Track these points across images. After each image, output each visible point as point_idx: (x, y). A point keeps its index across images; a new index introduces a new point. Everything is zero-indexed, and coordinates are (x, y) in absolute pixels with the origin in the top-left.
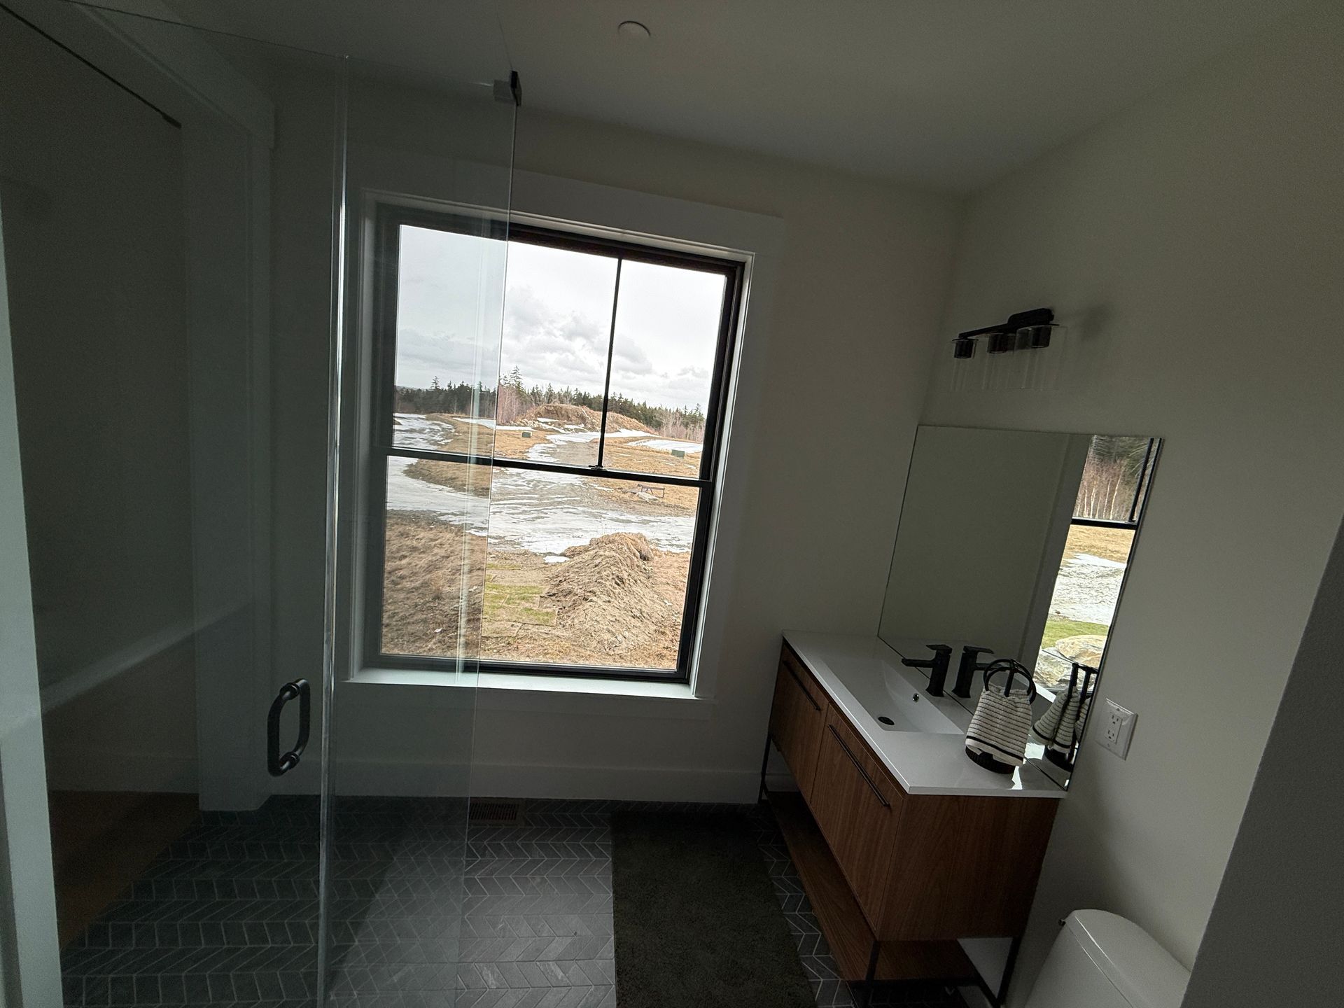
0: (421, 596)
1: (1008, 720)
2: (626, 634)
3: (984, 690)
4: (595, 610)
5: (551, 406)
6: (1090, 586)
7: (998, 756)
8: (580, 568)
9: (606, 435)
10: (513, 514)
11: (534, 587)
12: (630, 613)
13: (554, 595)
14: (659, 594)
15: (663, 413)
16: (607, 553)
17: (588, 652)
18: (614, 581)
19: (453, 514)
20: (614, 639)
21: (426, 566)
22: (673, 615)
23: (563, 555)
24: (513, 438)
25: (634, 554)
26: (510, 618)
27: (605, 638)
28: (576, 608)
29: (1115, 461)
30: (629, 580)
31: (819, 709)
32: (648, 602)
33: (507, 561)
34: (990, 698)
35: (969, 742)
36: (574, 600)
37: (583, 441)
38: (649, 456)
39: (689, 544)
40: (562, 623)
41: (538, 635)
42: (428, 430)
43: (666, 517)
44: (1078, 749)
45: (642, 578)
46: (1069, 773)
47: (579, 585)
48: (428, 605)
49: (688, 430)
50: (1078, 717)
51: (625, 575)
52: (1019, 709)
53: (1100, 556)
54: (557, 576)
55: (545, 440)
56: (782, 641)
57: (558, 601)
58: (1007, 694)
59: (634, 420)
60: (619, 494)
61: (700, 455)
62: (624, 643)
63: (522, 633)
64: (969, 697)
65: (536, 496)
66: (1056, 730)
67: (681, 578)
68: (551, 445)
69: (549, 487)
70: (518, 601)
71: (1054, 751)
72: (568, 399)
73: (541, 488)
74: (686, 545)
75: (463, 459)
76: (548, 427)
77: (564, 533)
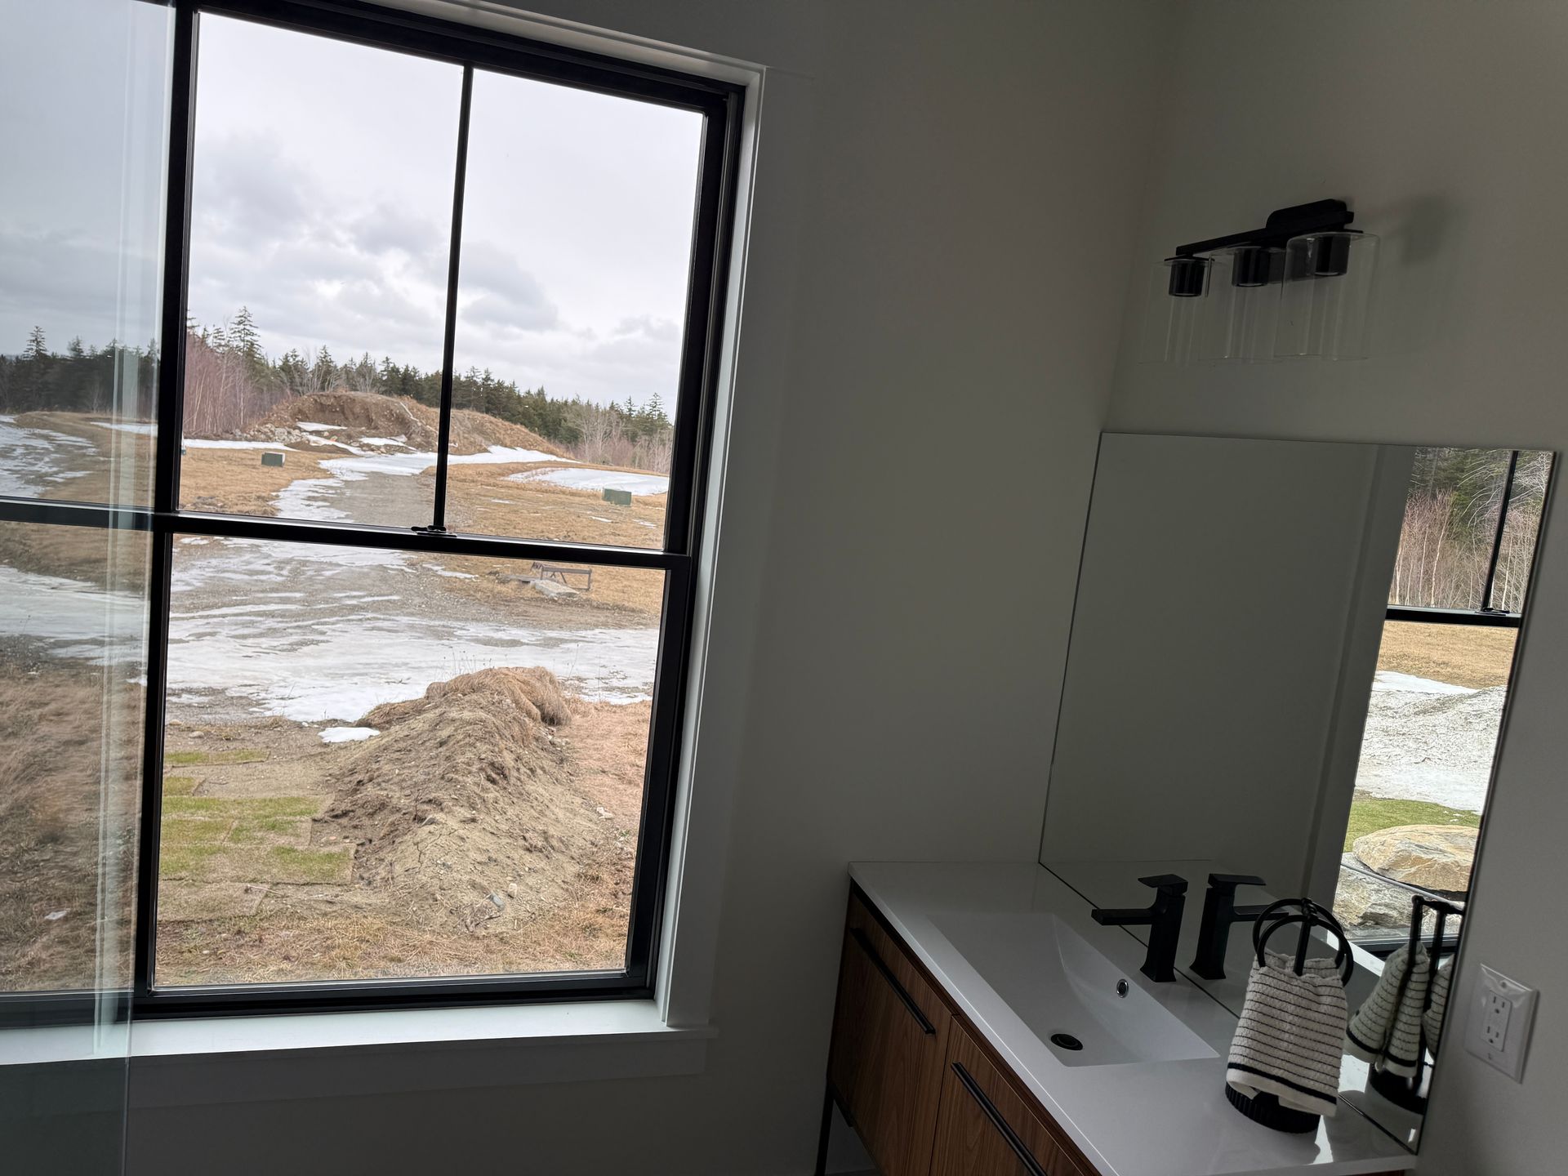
0: (9, 837)
1: (1305, 1023)
2: (514, 888)
3: (1255, 964)
4: (442, 841)
5: (328, 396)
6: (1405, 730)
7: (1288, 1098)
8: (404, 751)
9: (452, 459)
10: (244, 637)
11: (298, 800)
12: (522, 842)
13: (345, 814)
14: (585, 796)
15: (583, 411)
16: (467, 715)
17: (428, 937)
18: (483, 775)
19: (94, 642)
20: (485, 902)
21: (21, 767)
22: (616, 838)
23: (363, 723)
24: (240, 469)
25: (529, 714)
26: (241, 873)
27: (466, 900)
28: (398, 840)
29: (1434, 497)
30: (518, 770)
31: (931, 1031)
32: (561, 815)
33: (232, 745)
34: (1268, 980)
35: (1233, 1076)
36: (393, 824)
37: (406, 471)
38: (555, 503)
39: (646, 684)
40: (366, 875)
41: (310, 908)
42: (19, 451)
43: (597, 631)
44: (1433, 1067)
45: (546, 764)
46: (1420, 1117)
47: (403, 788)
48: (26, 857)
49: (638, 449)
50: (1427, 1004)
51: (508, 760)
52: (1324, 999)
53: (1420, 674)
54: (352, 772)
55: (316, 471)
56: (849, 883)
57: (355, 827)
58: (1299, 969)
59: (519, 426)
60: (490, 585)
61: (664, 499)
62: (509, 909)
63: (270, 905)
64: (1224, 977)
65: (298, 595)
66: (1388, 1036)
67: (632, 758)
68: (330, 482)
69: (328, 573)
70: (259, 834)
71: (1386, 1073)
72: (369, 382)
73: (310, 578)
74: (641, 687)
75: (98, 519)
76: (323, 442)
77: (366, 674)
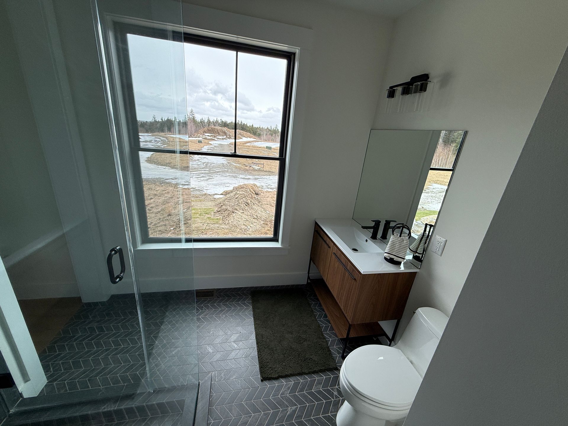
0: (161, 215)
1: (400, 245)
2: (251, 225)
3: (392, 235)
4: (238, 216)
5: (210, 128)
7: (396, 259)
8: (230, 199)
9: (237, 141)
10: (198, 178)
11: (211, 208)
12: (253, 217)
13: (219, 211)
14: (264, 209)
15: (261, 129)
16: (241, 193)
17: (236, 234)
18: (244, 204)
19: (171, 179)
20: (246, 228)
21: (162, 202)
22: (270, 217)
23: (222, 194)
24: (194, 144)
25: (253, 193)
26: (202, 222)
27: (243, 227)
28: (230, 216)
30: (251, 203)
31: (329, 247)
32: (260, 212)
33: (198, 198)
34: (394, 238)
35: (386, 254)
36: (228, 213)
37: (226, 143)
38: (256, 150)
39: (275, 187)
40: (224, 222)
41: (215, 228)
43: (265, 176)
44: (424, 255)
45: (256, 202)
46: (421, 263)
47: (230, 207)
48: (165, 218)
49: (273, 137)
50: (426, 243)
51: (249, 202)
52: (404, 241)
53: (441, 184)
54: (220, 203)
55: (208, 144)
56: (315, 223)
57: (222, 214)
58: (400, 236)
59: (248, 133)
60: (244, 167)
61: (279, 148)
62: (251, 229)
63: (208, 227)
64: (387, 239)
65: (207, 169)
66: (417, 249)
67: (273, 202)
68: (212, 146)
69: (213, 165)
70: (204, 215)
71: (416, 256)
72: (218, 124)
73: (209, 166)
74: (274, 188)
76: (209, 138)
77: (221, 185)
